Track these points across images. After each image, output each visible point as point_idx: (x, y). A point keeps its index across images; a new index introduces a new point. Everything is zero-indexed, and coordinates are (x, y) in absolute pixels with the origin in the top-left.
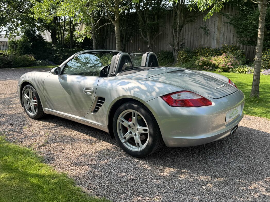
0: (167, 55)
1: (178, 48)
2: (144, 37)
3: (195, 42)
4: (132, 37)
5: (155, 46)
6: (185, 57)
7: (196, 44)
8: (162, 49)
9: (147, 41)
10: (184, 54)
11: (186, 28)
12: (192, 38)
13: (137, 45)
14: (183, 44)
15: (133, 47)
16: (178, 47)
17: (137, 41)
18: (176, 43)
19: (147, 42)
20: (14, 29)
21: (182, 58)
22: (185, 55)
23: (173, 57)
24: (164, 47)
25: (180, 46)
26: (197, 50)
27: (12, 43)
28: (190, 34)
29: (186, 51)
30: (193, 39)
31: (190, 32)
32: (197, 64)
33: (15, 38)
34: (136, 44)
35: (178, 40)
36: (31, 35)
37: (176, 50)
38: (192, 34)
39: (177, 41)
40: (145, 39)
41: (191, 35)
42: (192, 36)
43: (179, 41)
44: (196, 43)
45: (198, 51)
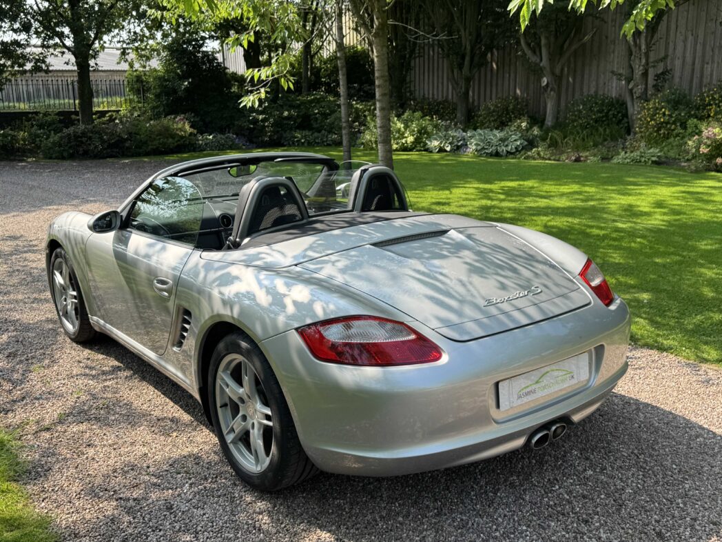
0: (607, 113)
1: (646, 89)
2: (529, 53)
3: (709, 66)
4: (495, 51)
5: (570, 79)
6: (662, 123)
7: (711, 75)
8: (592, 92)
9: (541, 65)
10: (661, 110)
11: (680, 18)
12: (699, 53)
13: (512, 75)
14: (663, 76)
15: (497, 84)
16: (644, 86)
17: (510, 66)
18: (638, 72)
19: (541, 69)
20: (146, 37)
21: (653, 127)
22: (664, 114)
23: (627, 117)
24: (601, 85)
25: (651, 81)
26: (708, 96)
27: (135, 79)
28: (690, 38)
29: (668, 102)
30: (703, 56)
31: (690, 33)
32: (694, 150)
33: (148, 63)
34: (508, 75)
35: (644, 61)
36: (184, 57)
37: (637, 95)
38: (701, 39)
39: (639, 66)
40: (534, 59)
41: (696, 44)
42: (699, 47)
43: (651, 65)
44: (712, 71)
45: (714, 99)
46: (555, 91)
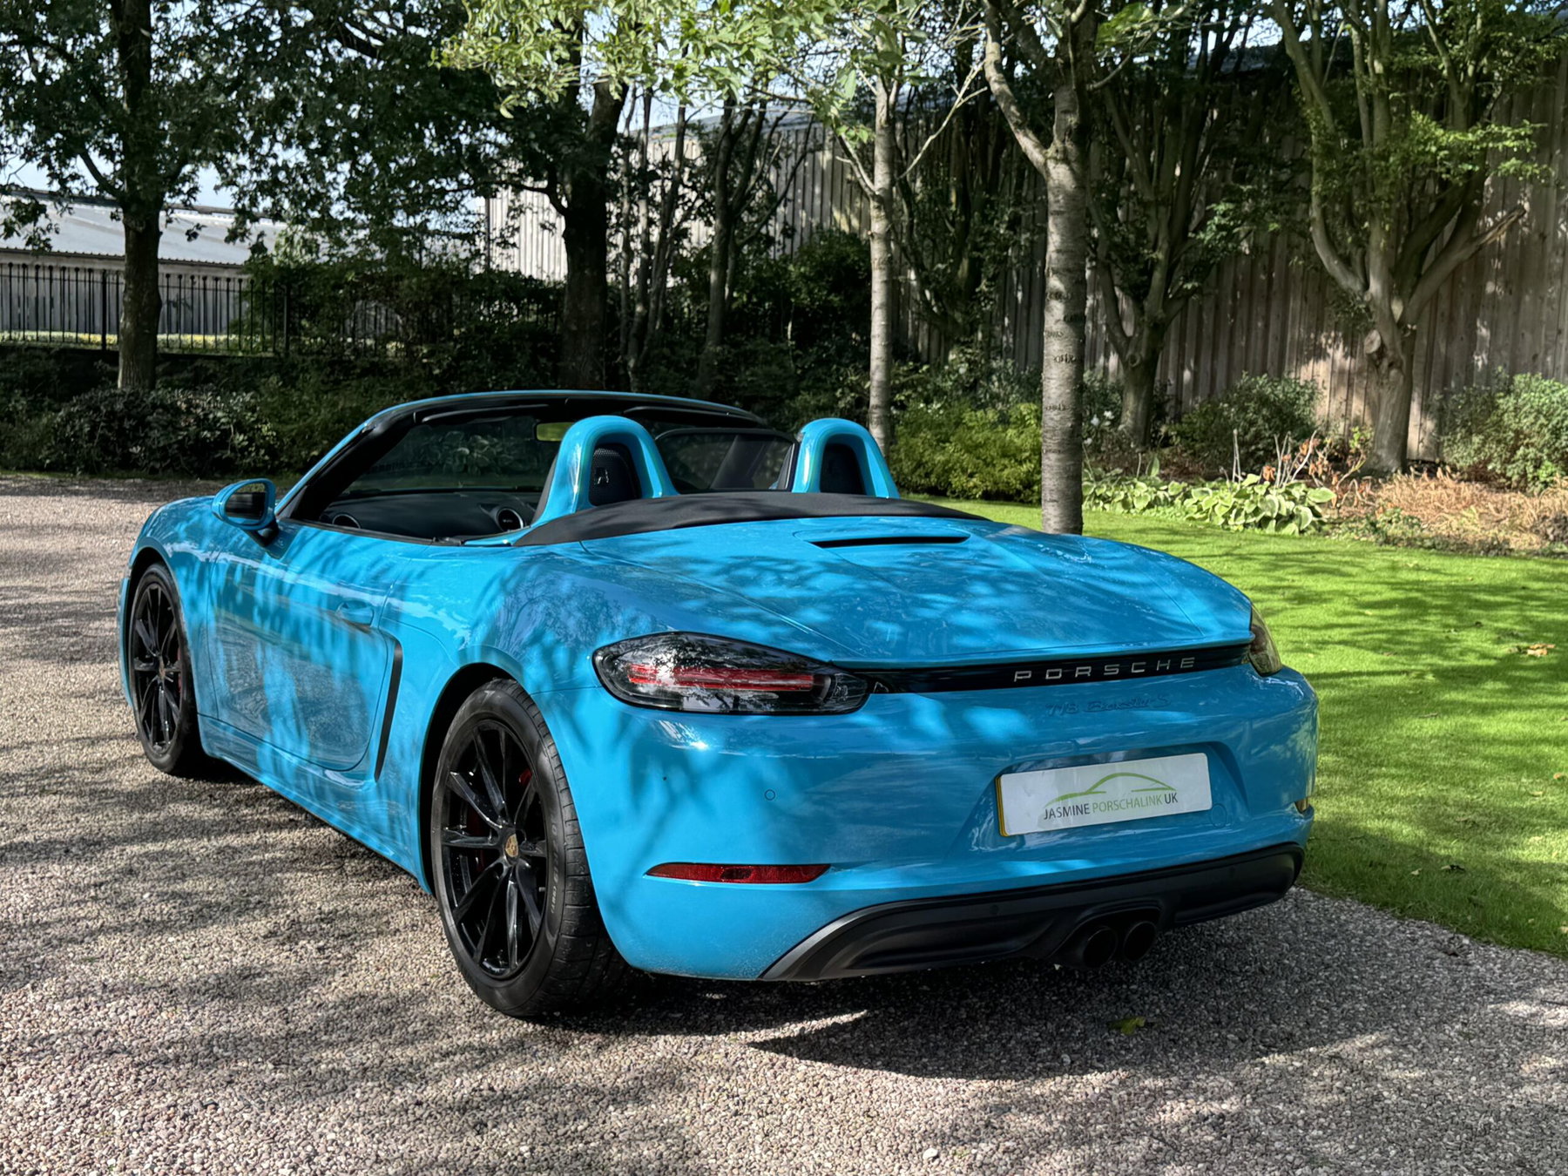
9: (1367, 297)
19: (1366, 310)
24: (1524, 360)
34: (1262, 324)
40: (1346, 282)
46: (1400, 368)
